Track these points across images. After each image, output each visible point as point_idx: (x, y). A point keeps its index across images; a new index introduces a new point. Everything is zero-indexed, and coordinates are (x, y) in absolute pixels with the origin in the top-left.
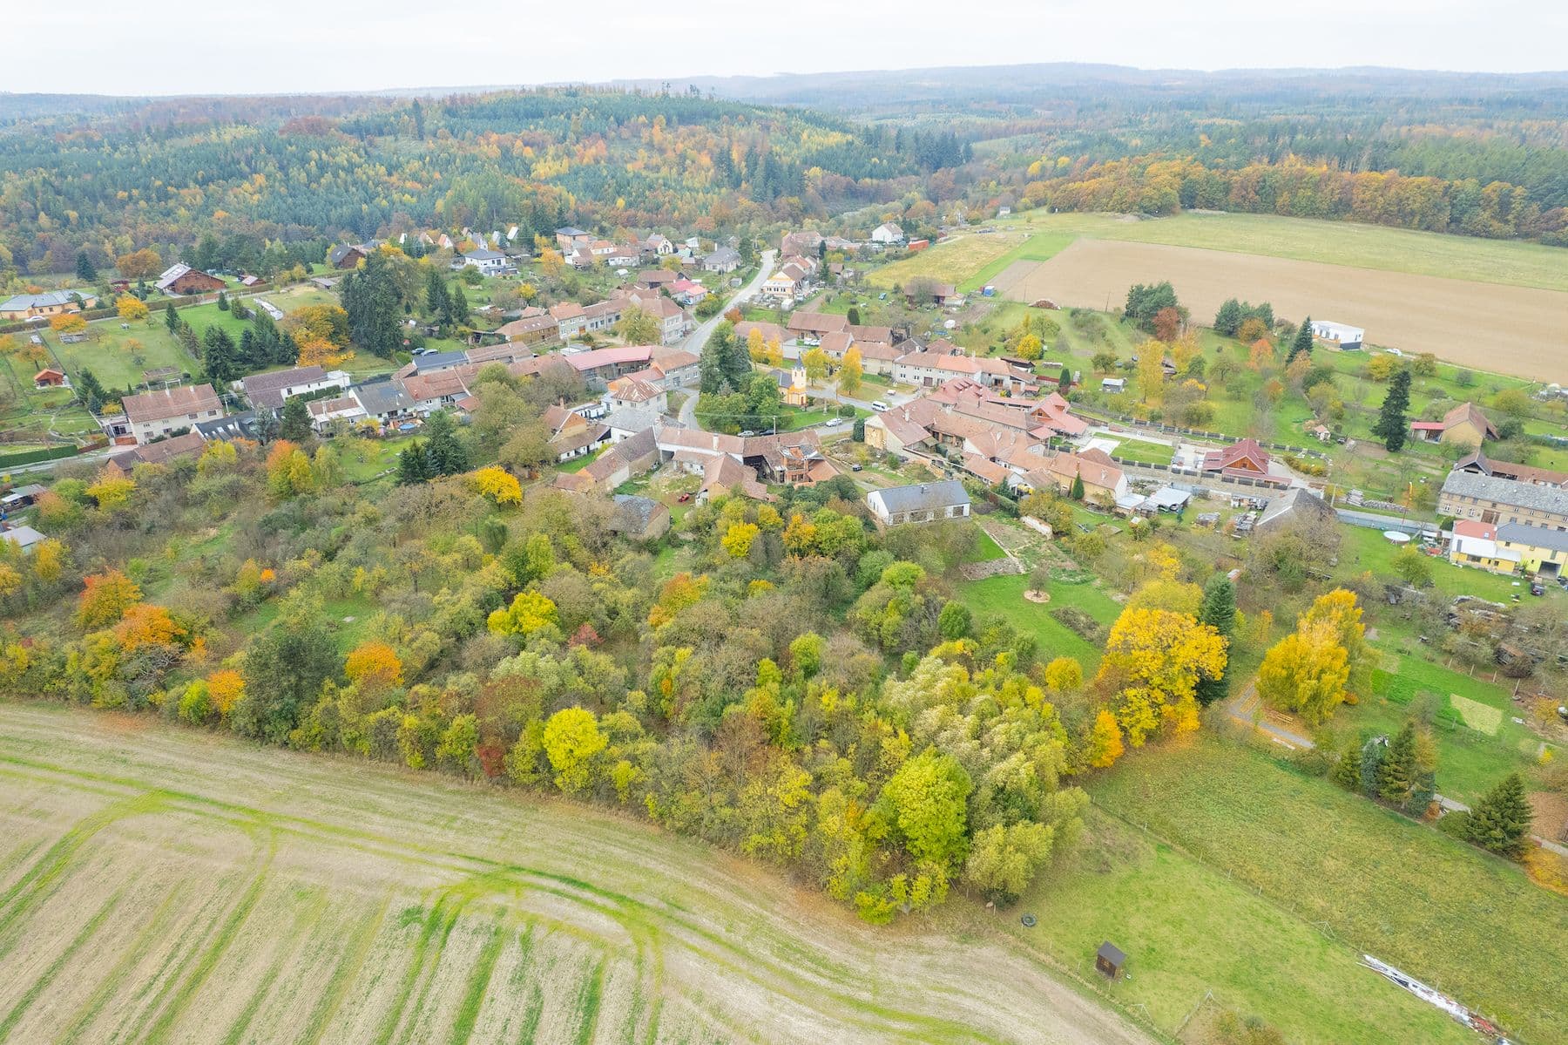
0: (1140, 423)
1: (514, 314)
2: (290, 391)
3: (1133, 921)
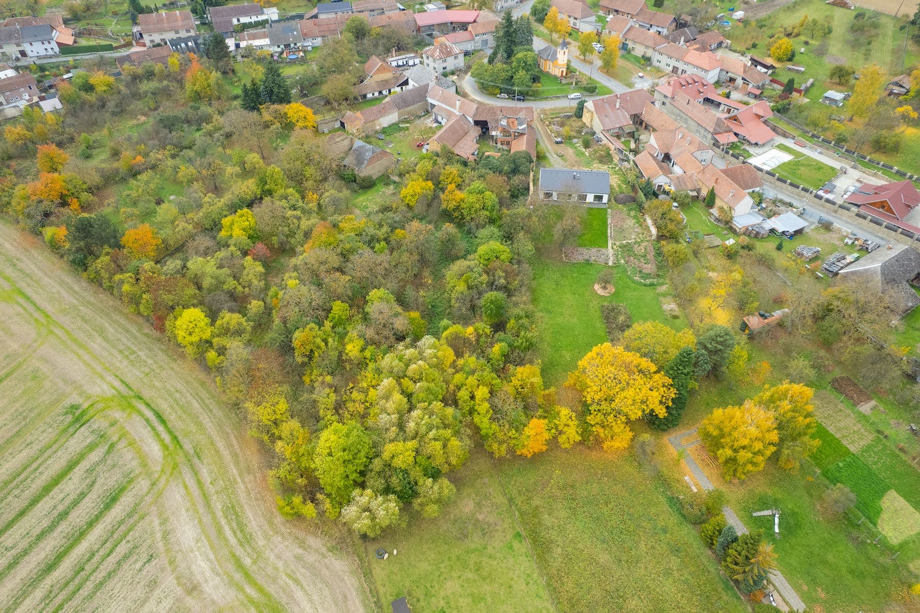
0: (825, 142)
2: (238, 20)
3: (449, 584)
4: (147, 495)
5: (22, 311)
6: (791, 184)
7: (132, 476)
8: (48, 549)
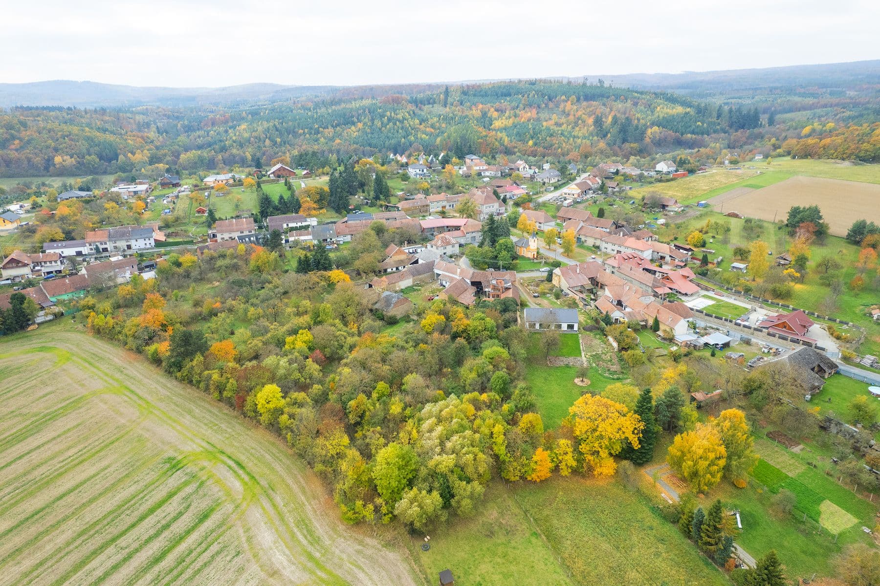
0: (738, 293)
1: (411, 197)
2: (287, 225)
3: (483, 566)
4: (232, 514)
5: (128, 400)
6: (716, 317)
7: (219, 501)
8: (155, 548)
